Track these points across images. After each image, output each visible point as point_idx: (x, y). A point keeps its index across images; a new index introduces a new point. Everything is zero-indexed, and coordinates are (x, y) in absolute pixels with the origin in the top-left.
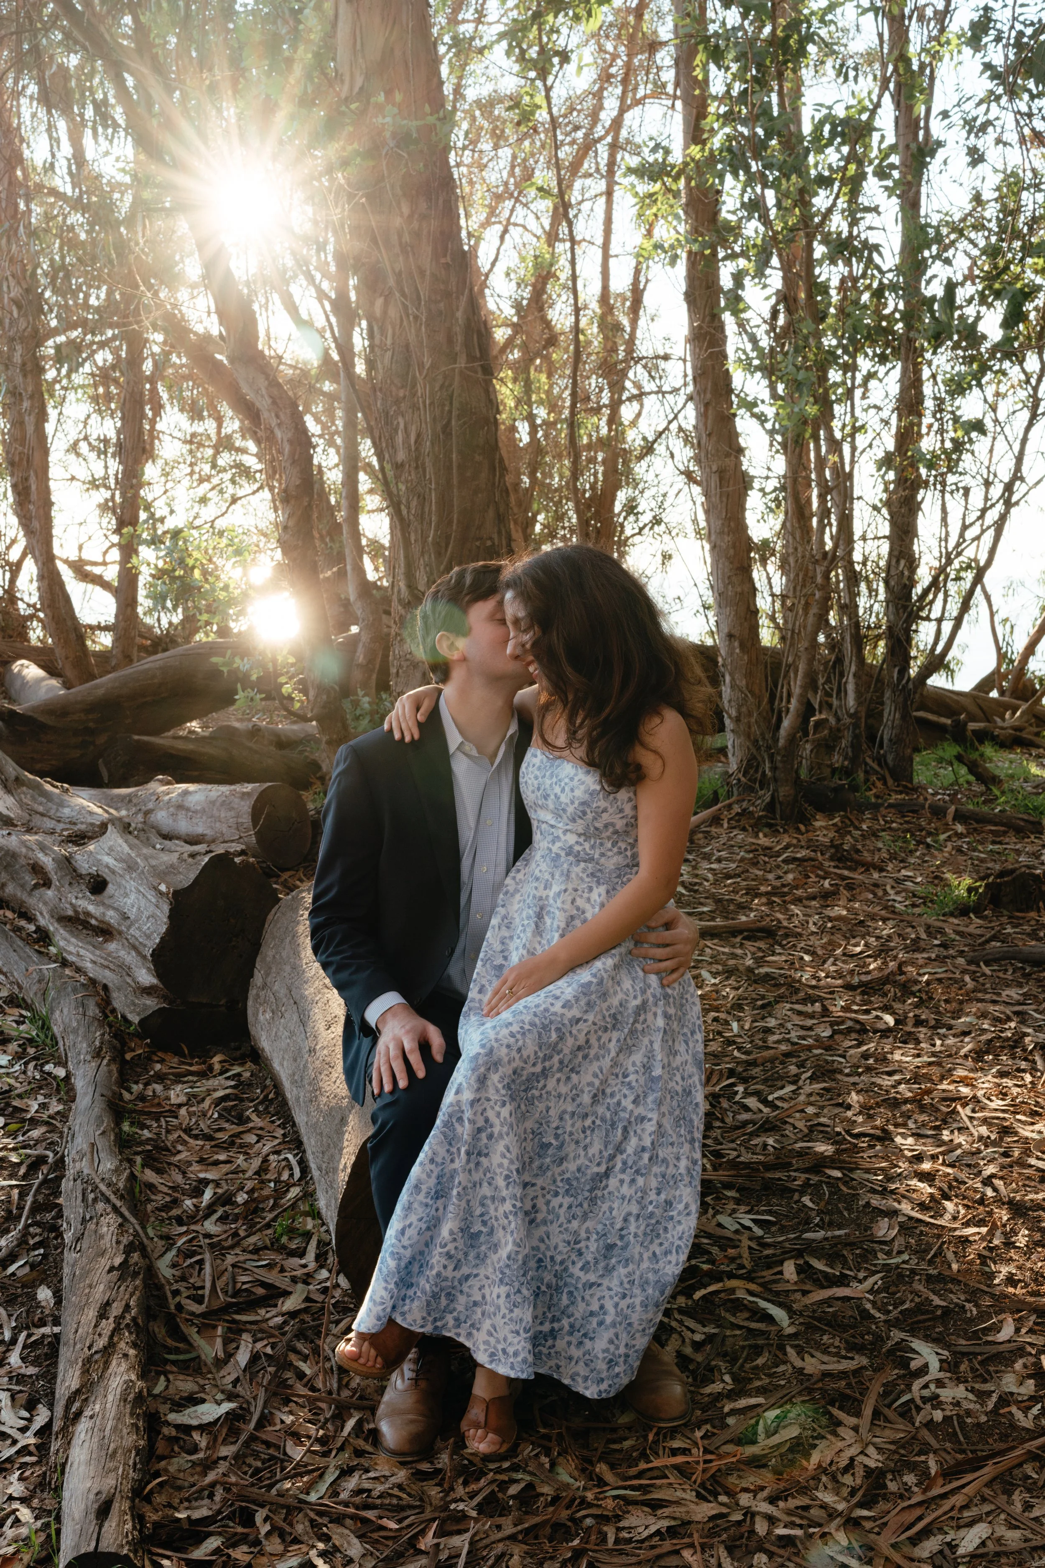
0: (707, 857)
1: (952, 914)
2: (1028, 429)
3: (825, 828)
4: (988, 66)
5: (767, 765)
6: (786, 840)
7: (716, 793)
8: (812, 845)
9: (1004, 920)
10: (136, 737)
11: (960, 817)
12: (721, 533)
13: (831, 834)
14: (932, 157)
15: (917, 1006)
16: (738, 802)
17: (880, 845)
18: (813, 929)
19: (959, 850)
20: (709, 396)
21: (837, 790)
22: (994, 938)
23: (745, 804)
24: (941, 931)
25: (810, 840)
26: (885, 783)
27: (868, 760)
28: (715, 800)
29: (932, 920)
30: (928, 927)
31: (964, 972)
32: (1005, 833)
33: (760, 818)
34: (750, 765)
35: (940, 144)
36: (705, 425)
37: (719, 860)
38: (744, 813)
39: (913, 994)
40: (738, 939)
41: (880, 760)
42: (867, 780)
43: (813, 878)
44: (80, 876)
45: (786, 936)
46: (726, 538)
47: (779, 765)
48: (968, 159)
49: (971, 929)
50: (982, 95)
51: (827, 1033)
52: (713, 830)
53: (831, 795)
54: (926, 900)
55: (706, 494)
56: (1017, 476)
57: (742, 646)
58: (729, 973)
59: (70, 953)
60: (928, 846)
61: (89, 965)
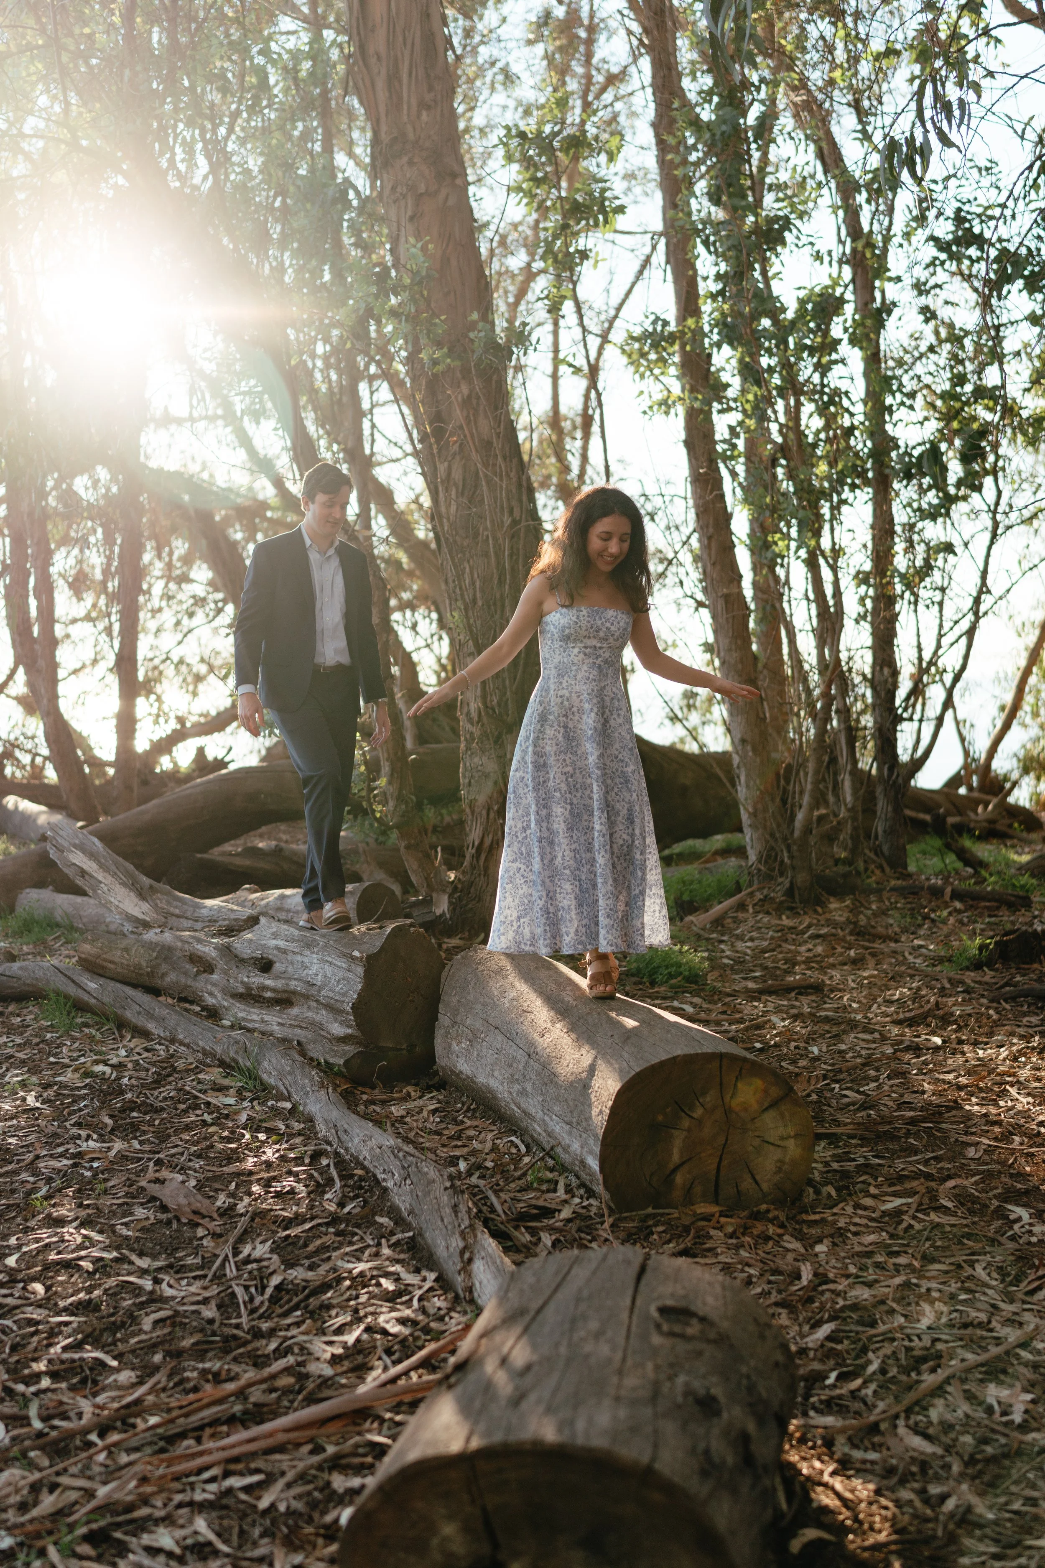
0: (740, 937)
1: (967, 968)
2: (989, 548)
3: (840, 909)
4: (932, 238)
5: (786, 854)
6: (807, 921)
7: (738, 883)
8: (829, 923)
9: (1013, 971)
10: (199, 856)
11: (957, 895)
12: (730, 650)
13: (846, 915)
14: (889, 315)
15: (956, 1031)
16: (759, 889)
17: (891, 921)
18: (853, 985)
19: (961, 922)
20: (711, 530)
21: (845, 876)
22: (1007, 984)
23: (765, 892)
24: (962, 982)
25: (828, 920)
26: (883, 871)
27: (867, 851)
28: (739, 890)
29: (952, 974)
30: (950, 980)
31: (988, 1008)
32: (998, 908)
33: (781, 902)
34: (769, 856)
35: (894, 304)
36: (710, 555)
37: (752, 939)
38: (765, 899)
39: (952, 1023)
40: (793, 994)
41: (877, 851)
42: (866, 870)
43: (839, 950)
44: (243, 961)
45: (832, 991)
46: (734, 655)
47: (796, 854)
48: (922, 318)
49: (987, 979)
50: (928, 260)
51: (890, 1051)
52: (740, 915)
53: (841, 881)
54: (941, 960)
55: (714, 617)
56: (983, 589)
57: (754, 750)
58: (795, 1017)
59: (253, 1021)
60: (933, 921)
61: (276, 1028)
